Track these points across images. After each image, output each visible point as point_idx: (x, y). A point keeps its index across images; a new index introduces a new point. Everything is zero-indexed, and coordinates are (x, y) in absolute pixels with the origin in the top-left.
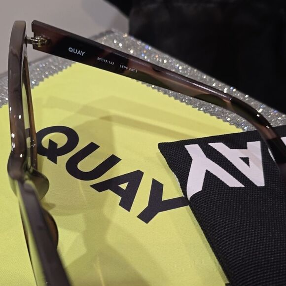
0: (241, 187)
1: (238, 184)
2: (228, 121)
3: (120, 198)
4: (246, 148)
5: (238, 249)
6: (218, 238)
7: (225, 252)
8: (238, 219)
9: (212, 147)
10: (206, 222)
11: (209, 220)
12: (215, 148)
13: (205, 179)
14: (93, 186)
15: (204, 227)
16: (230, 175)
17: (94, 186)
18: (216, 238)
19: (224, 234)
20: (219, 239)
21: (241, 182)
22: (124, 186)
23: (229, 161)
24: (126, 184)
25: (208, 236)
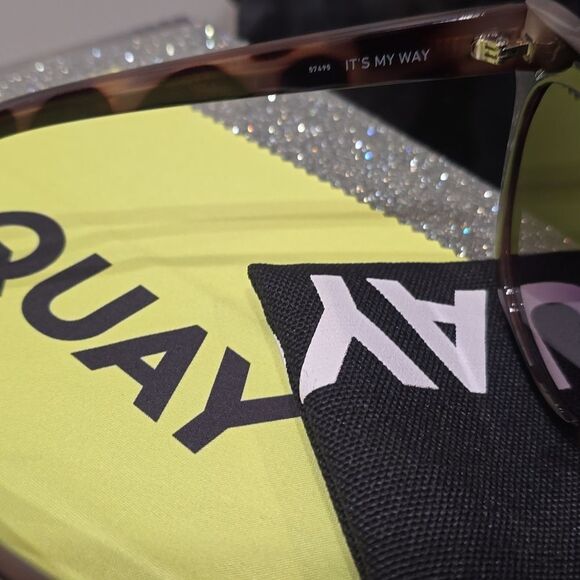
0: (429, 389)
1: (425, 382)
2: (424, 231)
3: (139, 387)
4: (451, 302)
5: (403, 533)
6: (359, 500)
7: (371, 537)
8: (413, 462)
9: (374, 288)
10: (335, 460)
11: (342, 455)
12: (381, 293)
13: (346, 359)
14: (79, 355)
15: (328, 471)
16: (406, 359)
17: (81, 356)
18: (354, 500)
19: (374, 493)
20: (360, 503)
21: (430, 378)
22: (153, 360)
23: (409, 325)
24: (161, 355)
25: (336, 493)
